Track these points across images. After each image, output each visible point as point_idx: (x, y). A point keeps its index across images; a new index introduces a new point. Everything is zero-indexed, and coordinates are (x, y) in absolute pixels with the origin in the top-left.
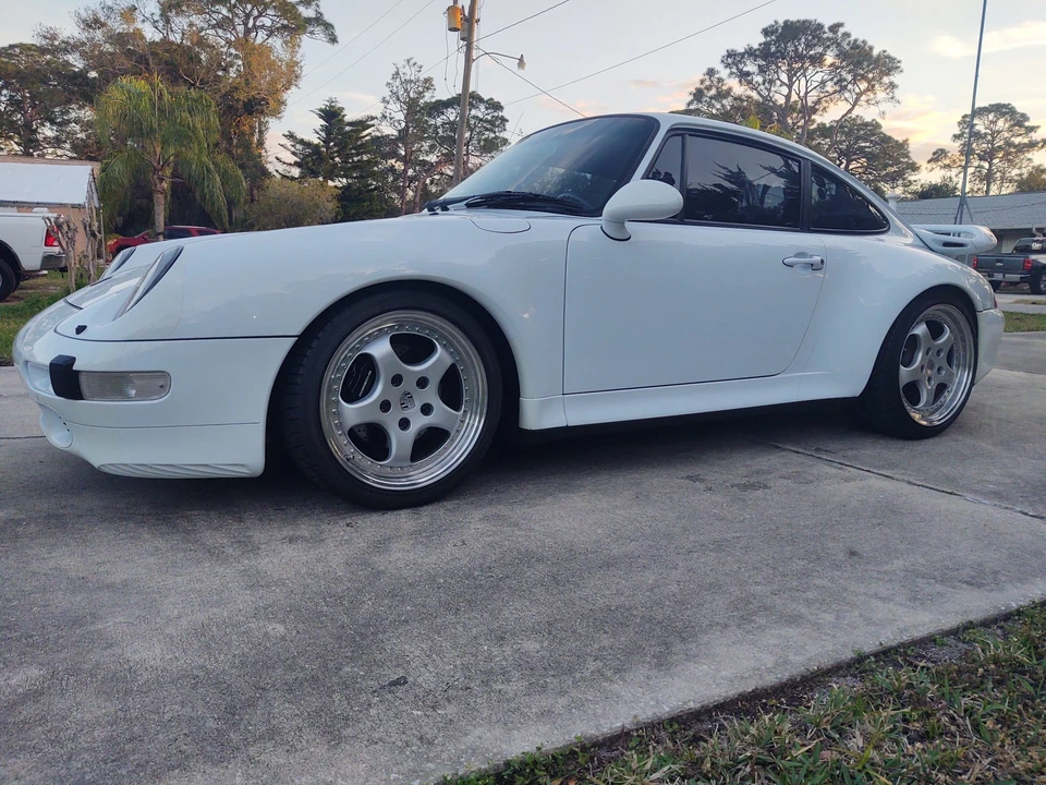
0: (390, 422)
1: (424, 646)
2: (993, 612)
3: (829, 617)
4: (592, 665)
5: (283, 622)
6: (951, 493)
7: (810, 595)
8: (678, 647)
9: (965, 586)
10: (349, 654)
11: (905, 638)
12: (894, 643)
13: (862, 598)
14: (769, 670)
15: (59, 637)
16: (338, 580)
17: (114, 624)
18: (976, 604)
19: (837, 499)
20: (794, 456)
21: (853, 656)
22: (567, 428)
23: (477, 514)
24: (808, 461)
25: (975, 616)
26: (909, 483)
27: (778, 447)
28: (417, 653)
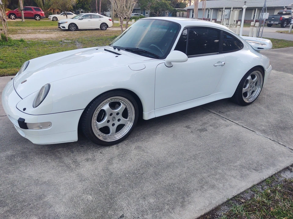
0: (110, 125)
1: (126, 202)
2: (260, 181)
3: (221, 185)
4: (167, 207)
5: (91, 195)
6: (253, 131)
7: (217, 177)
8: (186, 199)
9: (254, 171)
10: (109, 206)
11: (239, 192)
12: (236, 195)
13: (229, 177)
14: (207, 207)
15: (37, 204)
16: (102, 176)
17: (49, 198)
18: (256, 178)
19: (224, 135)
20: (213, 115)
21: (227, 200)
22: (155, 118)
23: (133, 146)
24: (217, 117)
25: (256, 183)
26: (242, 126)
27: (209, 111)
28: (125, 205)
